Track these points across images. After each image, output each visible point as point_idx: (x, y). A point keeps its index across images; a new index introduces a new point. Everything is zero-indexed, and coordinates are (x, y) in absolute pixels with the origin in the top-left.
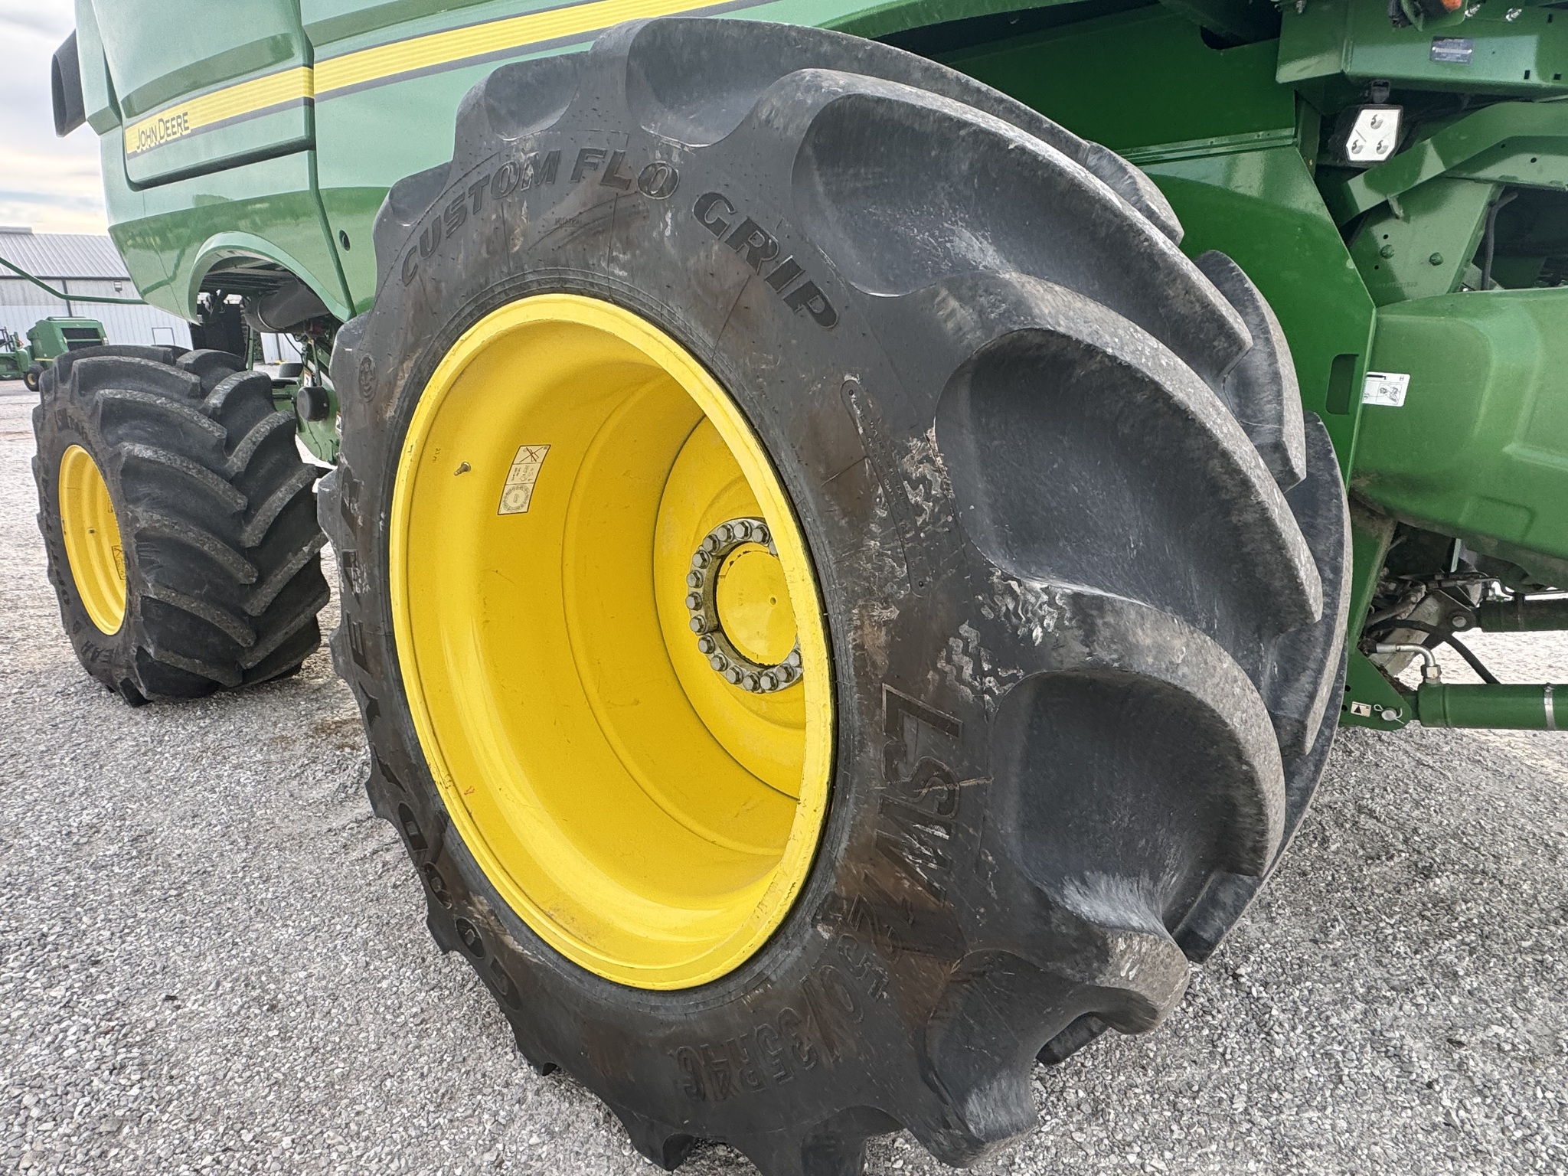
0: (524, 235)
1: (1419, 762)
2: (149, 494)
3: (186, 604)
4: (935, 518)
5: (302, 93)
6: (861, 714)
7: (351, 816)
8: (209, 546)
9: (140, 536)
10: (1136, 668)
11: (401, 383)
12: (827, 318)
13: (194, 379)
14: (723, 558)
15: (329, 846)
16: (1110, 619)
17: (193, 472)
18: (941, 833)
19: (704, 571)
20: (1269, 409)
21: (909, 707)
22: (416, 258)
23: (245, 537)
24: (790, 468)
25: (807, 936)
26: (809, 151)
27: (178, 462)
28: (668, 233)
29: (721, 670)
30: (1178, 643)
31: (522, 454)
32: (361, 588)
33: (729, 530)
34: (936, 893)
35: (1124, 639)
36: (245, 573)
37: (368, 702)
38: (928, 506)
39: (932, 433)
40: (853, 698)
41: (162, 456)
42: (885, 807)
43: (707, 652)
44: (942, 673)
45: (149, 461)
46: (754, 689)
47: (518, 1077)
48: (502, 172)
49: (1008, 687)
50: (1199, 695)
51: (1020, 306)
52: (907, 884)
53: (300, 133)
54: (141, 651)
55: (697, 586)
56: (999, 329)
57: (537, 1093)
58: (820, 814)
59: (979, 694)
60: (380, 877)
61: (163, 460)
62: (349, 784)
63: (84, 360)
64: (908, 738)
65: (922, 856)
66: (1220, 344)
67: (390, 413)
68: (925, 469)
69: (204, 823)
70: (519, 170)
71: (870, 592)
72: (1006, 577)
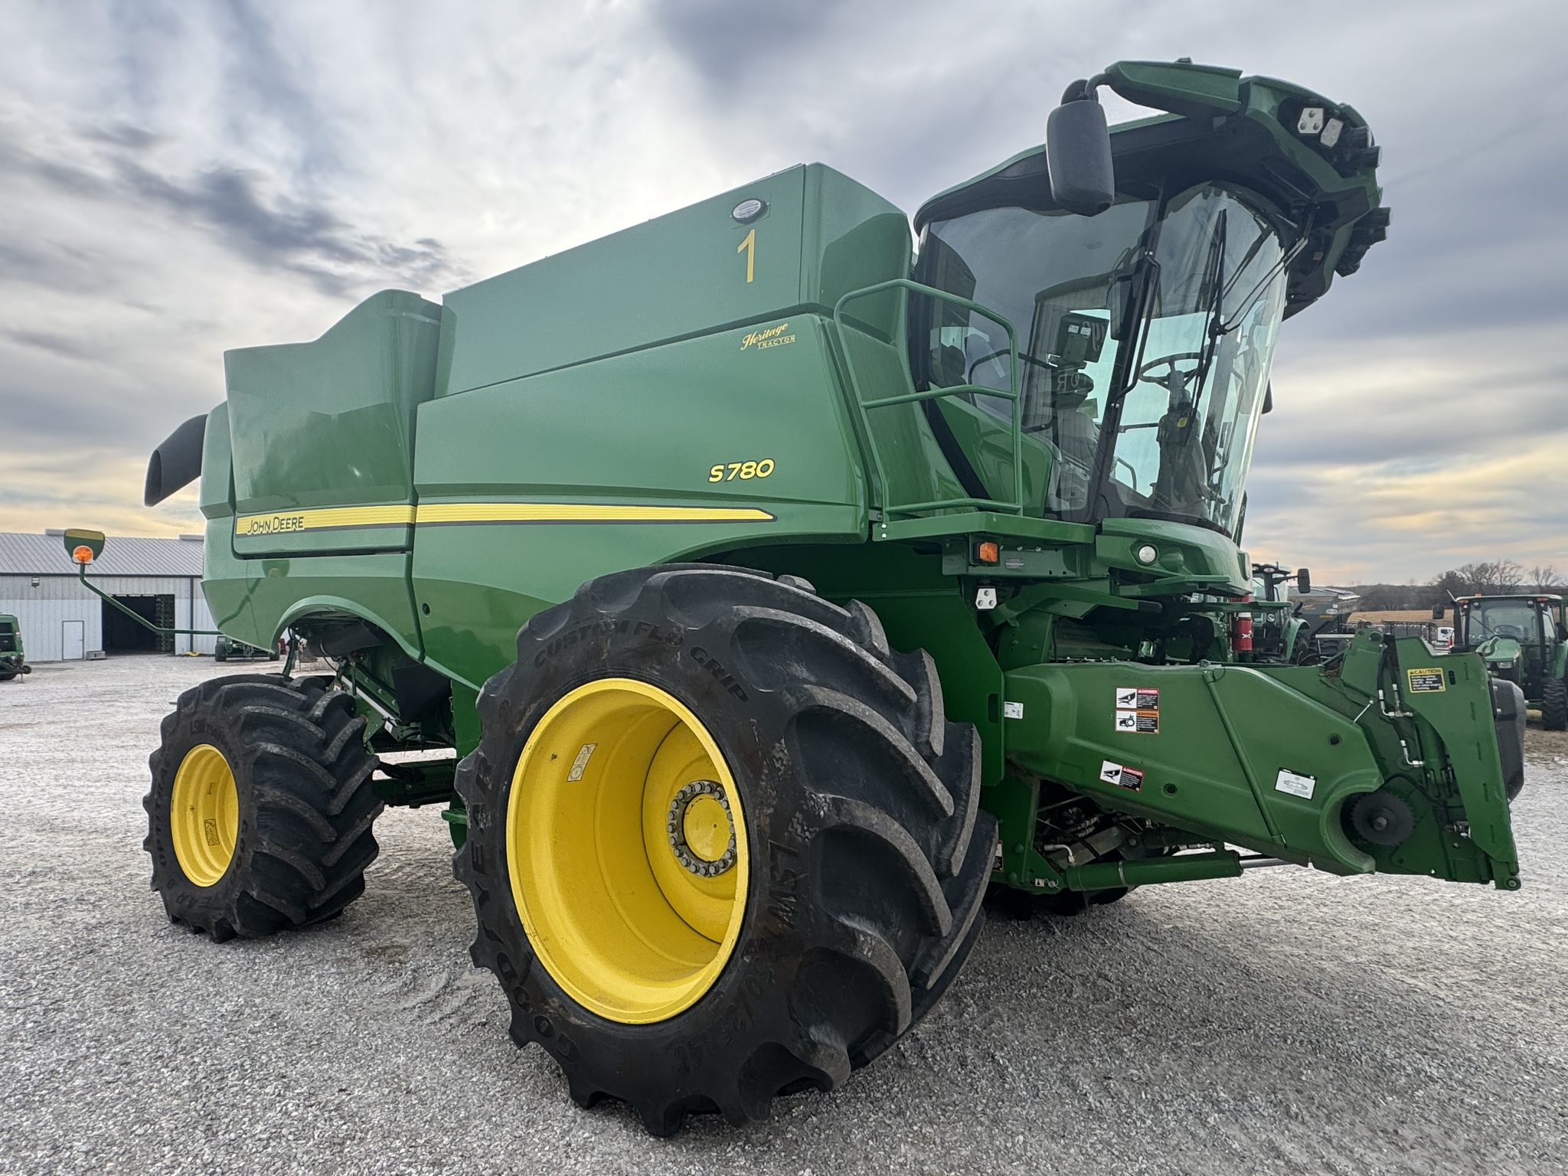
0: (608, 652)
1: (1149, 948)
2: (272, 778)
3: (289, 857)
4: (785, 772)
5: (407, 520)
6: (760, 854)
7: (419, 999)
8: (309, 814)
9: (263, 808)
10: (856, 824)
11: (528, 714)
12: (744, 698)
13: (303, 697)
14: (688, 803)
15: (409, 1017)
16: (845, 806)
17: (304, 763)
18: (793, 900)
19: (677, 811)
20: (927, 726)
21: (779, 848)
22: (544, 655)
23: (332, 807)
24: (729, 755)
25: (739, 964)
26: (736, 636)
27: (296, 756)
28: (678, 659)
29: (686, 866)
30: (873, 816)
31: (584, 749)
32: (485, 824)
33: (692, 787)
34: (792, 926)
35: (851, 814)
36: (329, 834)
37: (480, 893)
38: (782, 768)
39: (783, 741)
40: (757, 848)
41: (285, 752)
42: (771, 893)
43: (679, 857)
44: (790, 832)
45: (276, 755)
46: (706, 875)
47: (570, 1113)
48: (598, 625)
49: (814, 835)
50: (884, 837)
51: (811, 697)
52: (780, 925)
53: (402, 542)
54: (245, 894)
55: (673, 819)
56: (804, 705)
57: (583, 1118)
58: (744, 903)
59: (803, 839)
60: (450, 1031)
61: (285, 754)
62: (408, 982)
63: (230, 686)
64: (779, 862)
65: (786, 911)
66: (903, 701)
67: (519, 728)
68: (781, 754)
69: (315, 1007)
70: (607, 625)
71: (762, 803)
72: (811, 793)
